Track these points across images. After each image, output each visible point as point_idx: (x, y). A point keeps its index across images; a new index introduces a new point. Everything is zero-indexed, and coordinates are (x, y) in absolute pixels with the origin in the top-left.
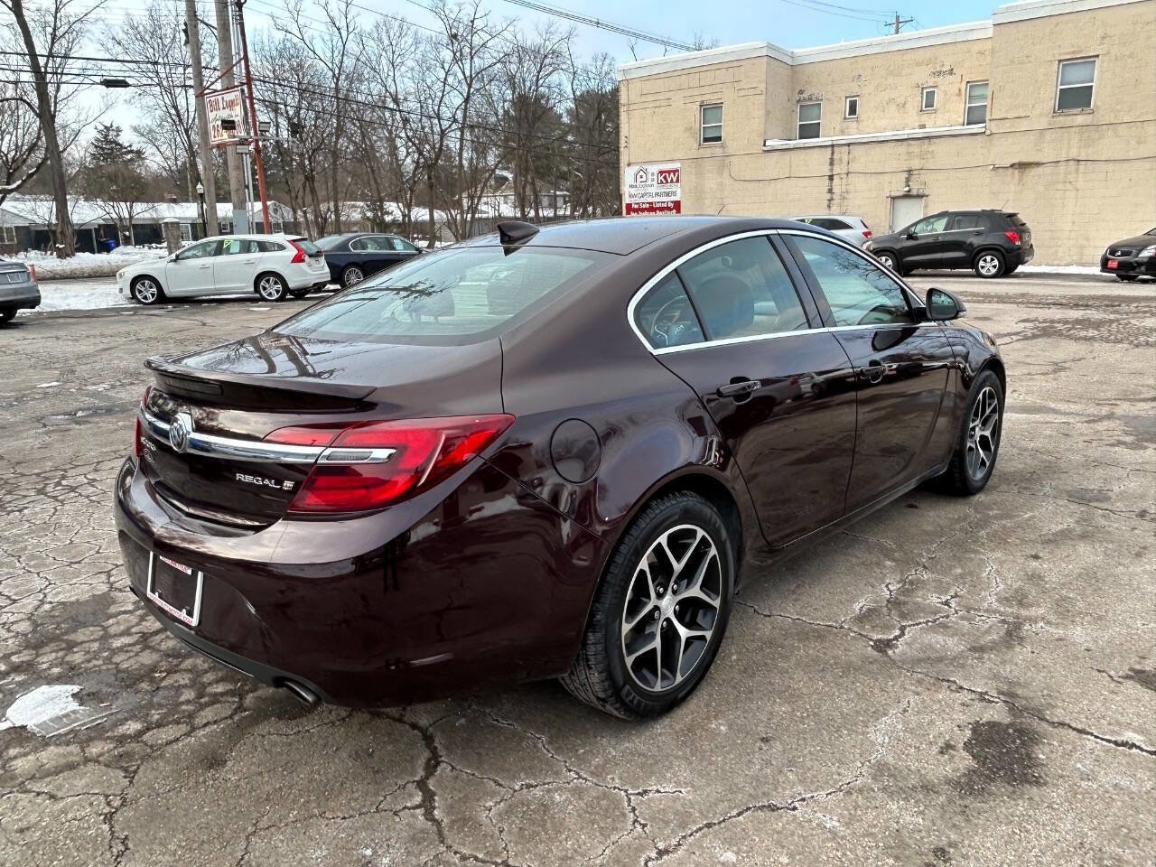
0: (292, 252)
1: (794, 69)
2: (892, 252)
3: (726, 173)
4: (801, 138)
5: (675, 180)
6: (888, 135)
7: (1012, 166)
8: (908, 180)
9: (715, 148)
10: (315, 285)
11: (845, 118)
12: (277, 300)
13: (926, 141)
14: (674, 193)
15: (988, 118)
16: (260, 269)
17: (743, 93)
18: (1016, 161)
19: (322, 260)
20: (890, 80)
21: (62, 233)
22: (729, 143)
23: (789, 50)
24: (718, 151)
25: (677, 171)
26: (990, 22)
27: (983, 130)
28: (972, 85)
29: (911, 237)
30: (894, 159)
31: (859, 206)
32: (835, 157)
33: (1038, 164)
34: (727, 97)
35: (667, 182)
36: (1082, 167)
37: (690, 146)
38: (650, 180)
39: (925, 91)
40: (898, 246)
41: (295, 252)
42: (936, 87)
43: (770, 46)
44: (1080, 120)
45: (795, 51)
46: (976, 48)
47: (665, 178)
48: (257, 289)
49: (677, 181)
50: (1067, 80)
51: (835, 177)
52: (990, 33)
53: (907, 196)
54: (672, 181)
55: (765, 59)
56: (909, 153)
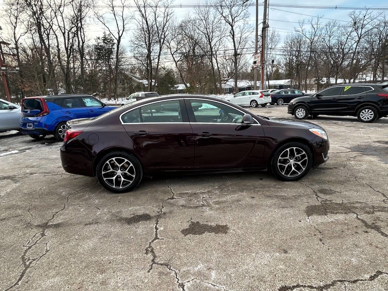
0: (260, 95)
10: (265, 103)
12: (255, 107)
16: (252, 99)
19: (270, 97)
21: (235, 89)
41: (261, 95)
48: (251, 104)
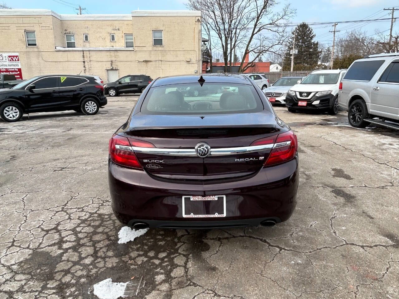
1: (62, 21)
2: (114, 88)
3: (40, 58)
4: (68, 47)
5: (17, 60)
6: (101, 48)
7: (144, 61)
8: (111, 64)
9: (34, 49)
11: (84, 41)
13: (116, 52)
14: (17, 65)
15: (134, 46)
17: (43, 28)
18: (144, 60)
20: (99, 30)
22: (40, 47)
23: (59, 14)
24: (36, 50)
25: (18, 56)
26: (131, 15)
27: (133, 49)
28: (126, 35)
29: (120, 83)
30: (105, 57)
31: (96, 72)
32: (84, 55)
33: (151, 61)
34: (36, 28)
35: (13, 60)
36: (163, 62)
37: (23, 47)
38: (4, 59)
39: (111, 35)
40: (116, 86)
42: (115, 34)
43: (53, 12)
44: (160, 48)
45: (61, 15)
46: (126, 22)
47: (12, 59)
49: (18, 60)
50: (155, 36)
51: (85, 62)
52: (131, 19)
53: (112, 69)
54: (16, 60)
55: (51, 16)
56: (111, 55)
